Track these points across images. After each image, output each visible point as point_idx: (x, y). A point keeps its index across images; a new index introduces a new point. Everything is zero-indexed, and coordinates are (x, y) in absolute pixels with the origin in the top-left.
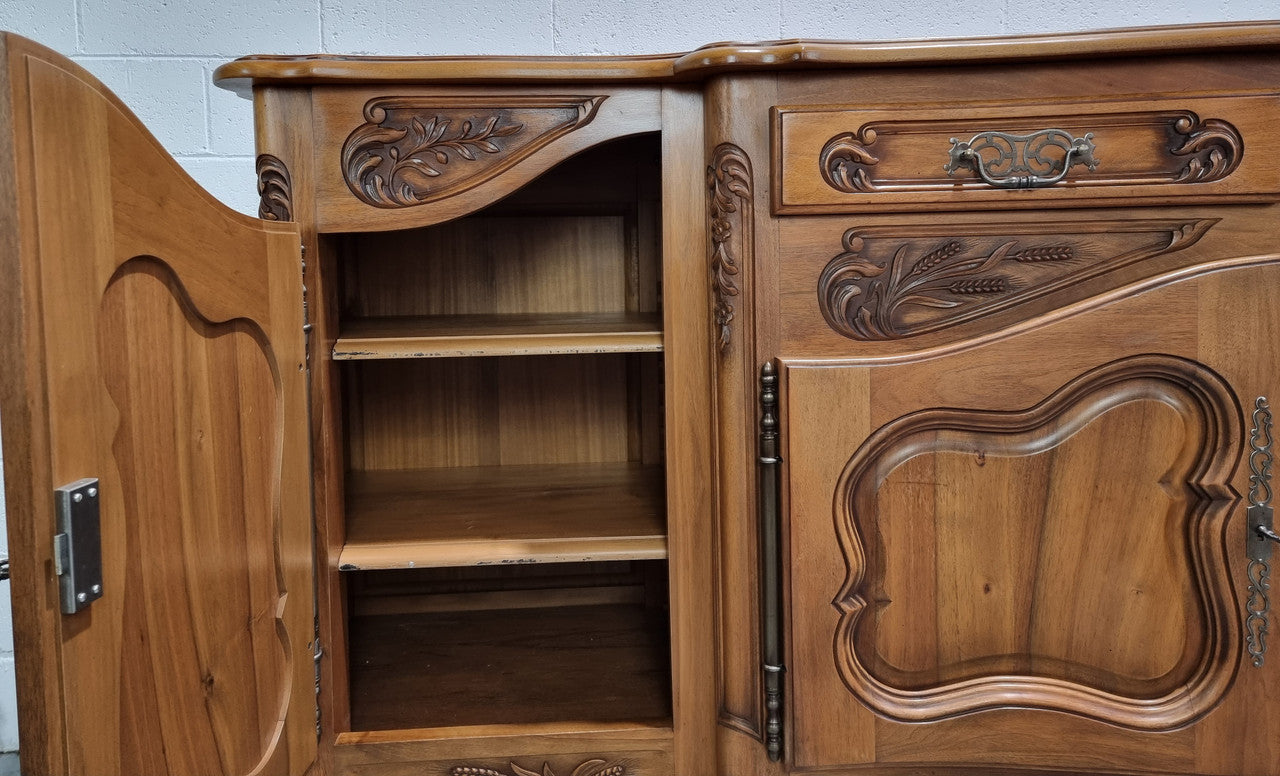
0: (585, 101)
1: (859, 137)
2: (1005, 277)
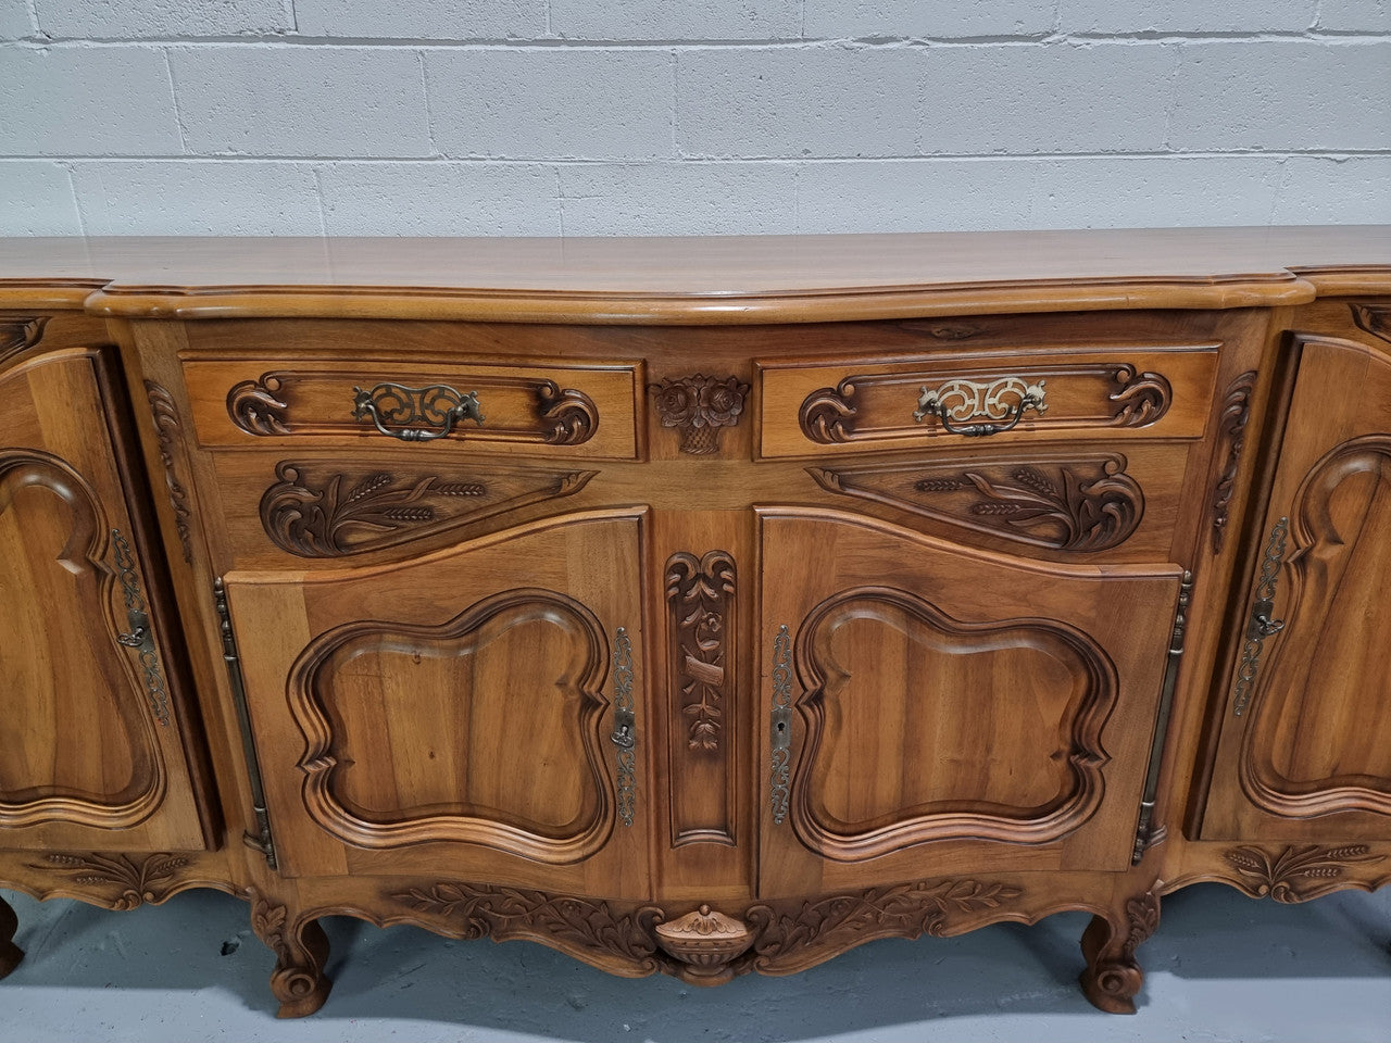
0: (29, 322)
1: (261, 384)
2: (429, 509)
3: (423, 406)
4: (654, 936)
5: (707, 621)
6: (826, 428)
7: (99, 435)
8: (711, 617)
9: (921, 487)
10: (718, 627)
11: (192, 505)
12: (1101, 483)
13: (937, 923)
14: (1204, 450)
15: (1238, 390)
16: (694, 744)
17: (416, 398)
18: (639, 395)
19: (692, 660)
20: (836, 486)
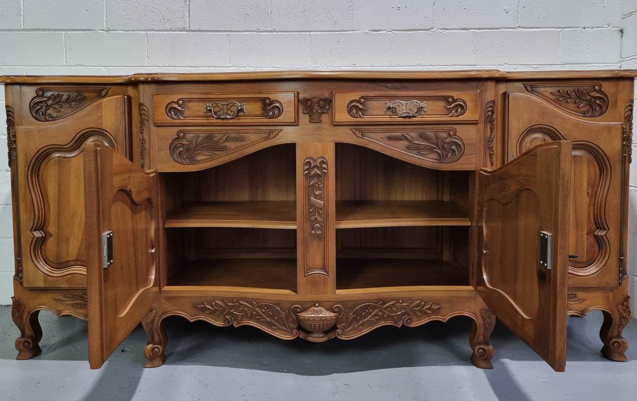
0: (104, 89)
1: (177, 103)
2: (226, 146)
3: (228, 109)
4: (298, 317)
5: (317, 183)
6: (356, 113)
7: (121, 123)
8: (319, 182)
9: (390, 138)
10: (322, 185)
11: (147, 146)
12: (449, 139)
13: (408, 319)
14: (481, 126)
15: (489, 107)
16: (313, 232)
17: (225, 106)
18: (296, 101)
19: (312, 198)
20: (360, 135)
